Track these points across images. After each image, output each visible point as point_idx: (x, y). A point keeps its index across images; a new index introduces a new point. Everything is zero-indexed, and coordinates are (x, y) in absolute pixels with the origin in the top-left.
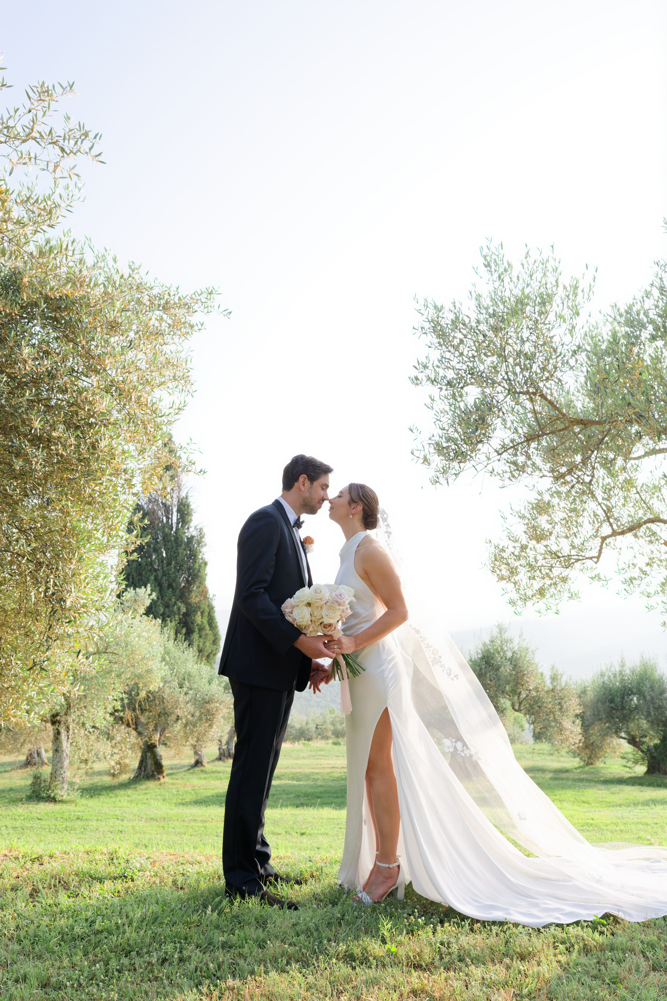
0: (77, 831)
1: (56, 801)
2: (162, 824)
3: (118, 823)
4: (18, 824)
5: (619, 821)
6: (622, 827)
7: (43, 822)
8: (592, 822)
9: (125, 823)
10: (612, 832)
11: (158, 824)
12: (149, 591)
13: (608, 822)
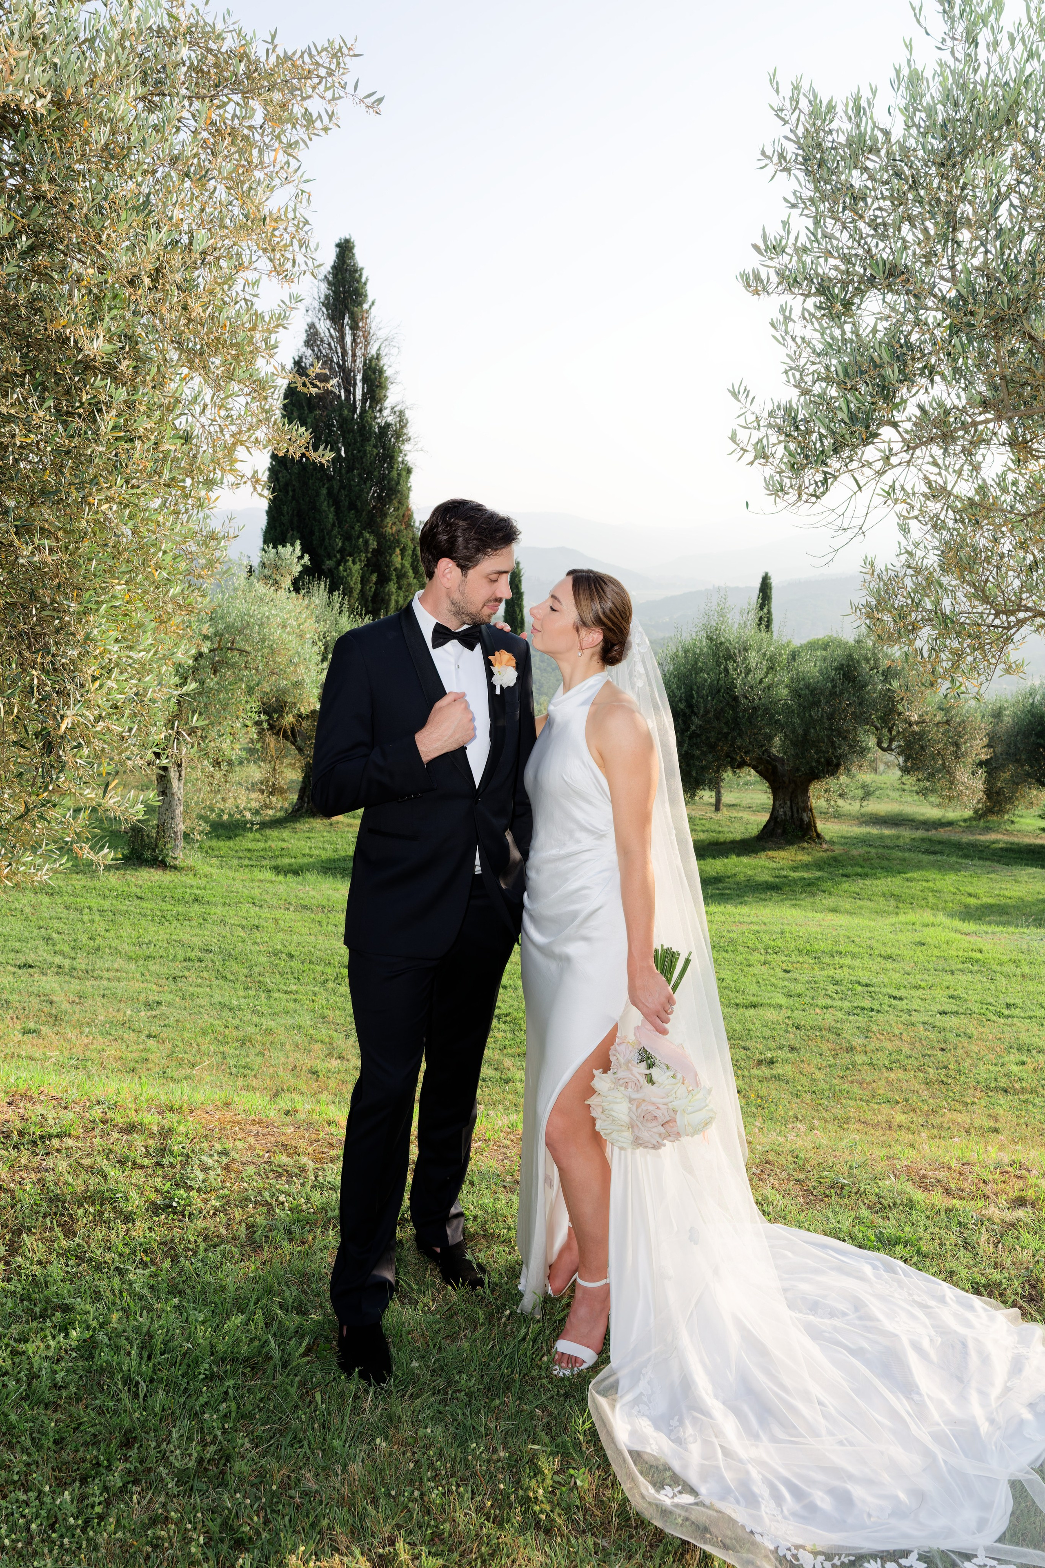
0: (194, 923)
1: (166, 866)
2: (320, 916)
3: (254, 910)
4: (106, 904)
5: (1021, 957)
6: (1026, 970)
7: (144, 905)
8: (978, 955)
9: (265, 913)
10: (1008, 977)
11: (313, 916)
12: (298, 552)
13: (1005, 958)
